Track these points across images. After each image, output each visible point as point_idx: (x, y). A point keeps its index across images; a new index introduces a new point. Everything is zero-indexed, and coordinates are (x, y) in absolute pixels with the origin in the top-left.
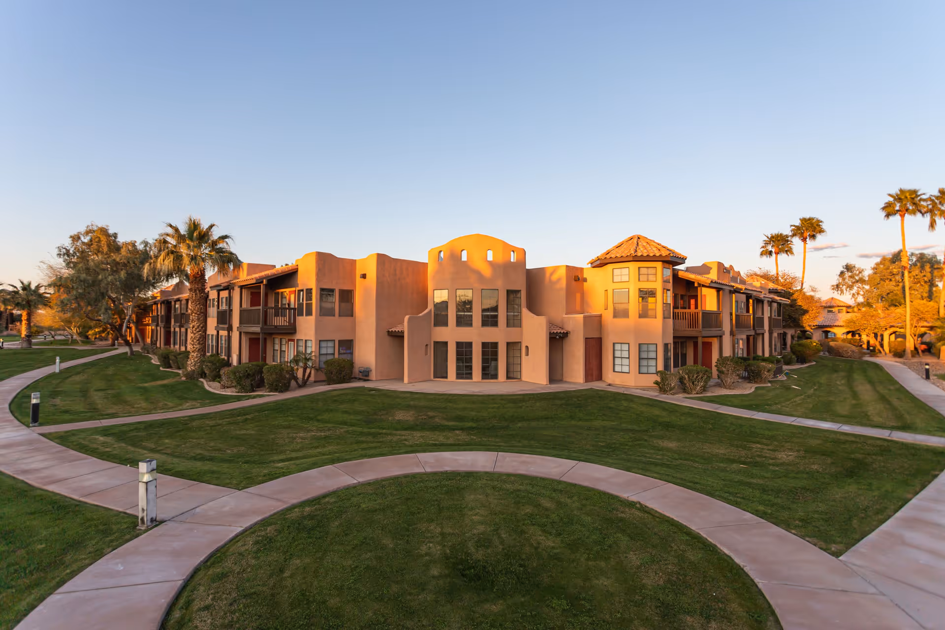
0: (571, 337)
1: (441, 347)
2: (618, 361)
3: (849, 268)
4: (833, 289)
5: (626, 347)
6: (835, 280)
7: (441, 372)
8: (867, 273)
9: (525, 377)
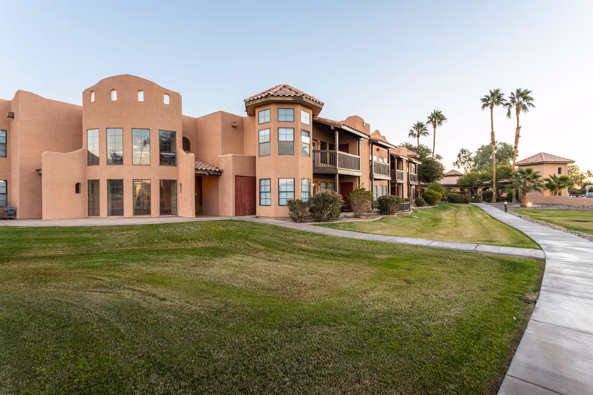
0: (225, 174)
1: (94, 184)
2: (263, 195)
3: (463, 151)
4: (454, 165)
5: (268, 182)
6: (456, 159)
7: (93, 211)
8: (474, 155)
9: (180, 213)
